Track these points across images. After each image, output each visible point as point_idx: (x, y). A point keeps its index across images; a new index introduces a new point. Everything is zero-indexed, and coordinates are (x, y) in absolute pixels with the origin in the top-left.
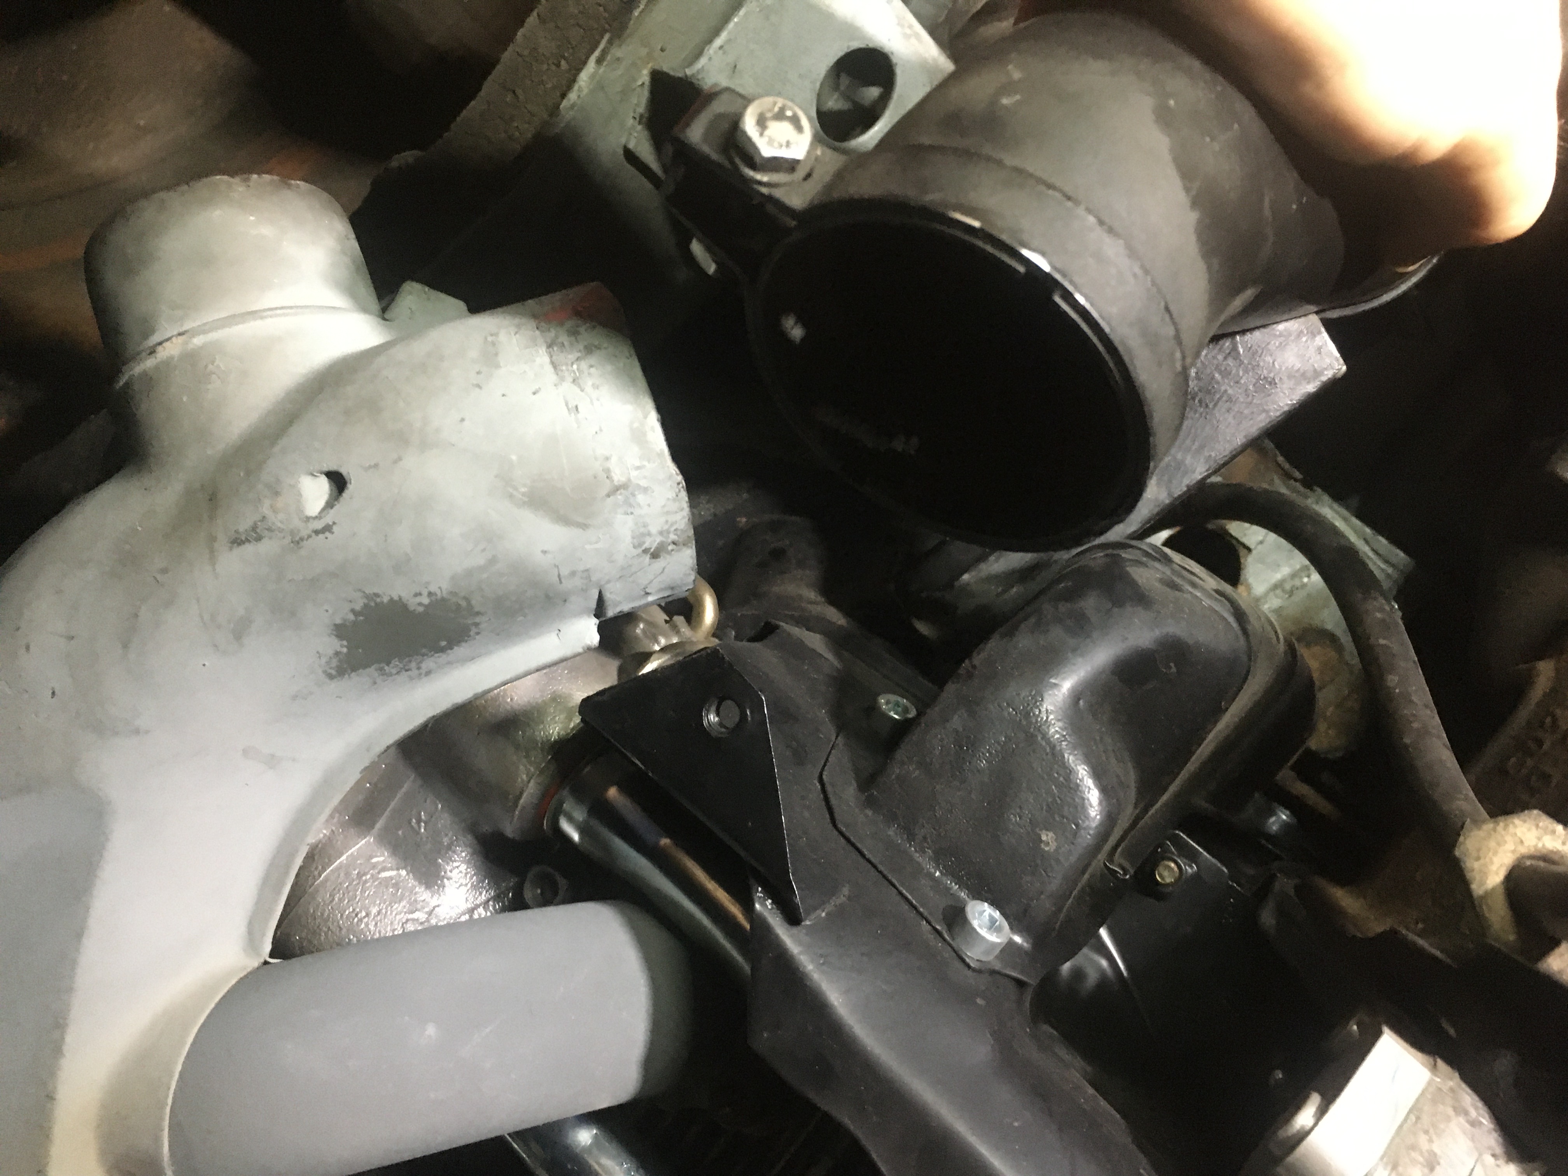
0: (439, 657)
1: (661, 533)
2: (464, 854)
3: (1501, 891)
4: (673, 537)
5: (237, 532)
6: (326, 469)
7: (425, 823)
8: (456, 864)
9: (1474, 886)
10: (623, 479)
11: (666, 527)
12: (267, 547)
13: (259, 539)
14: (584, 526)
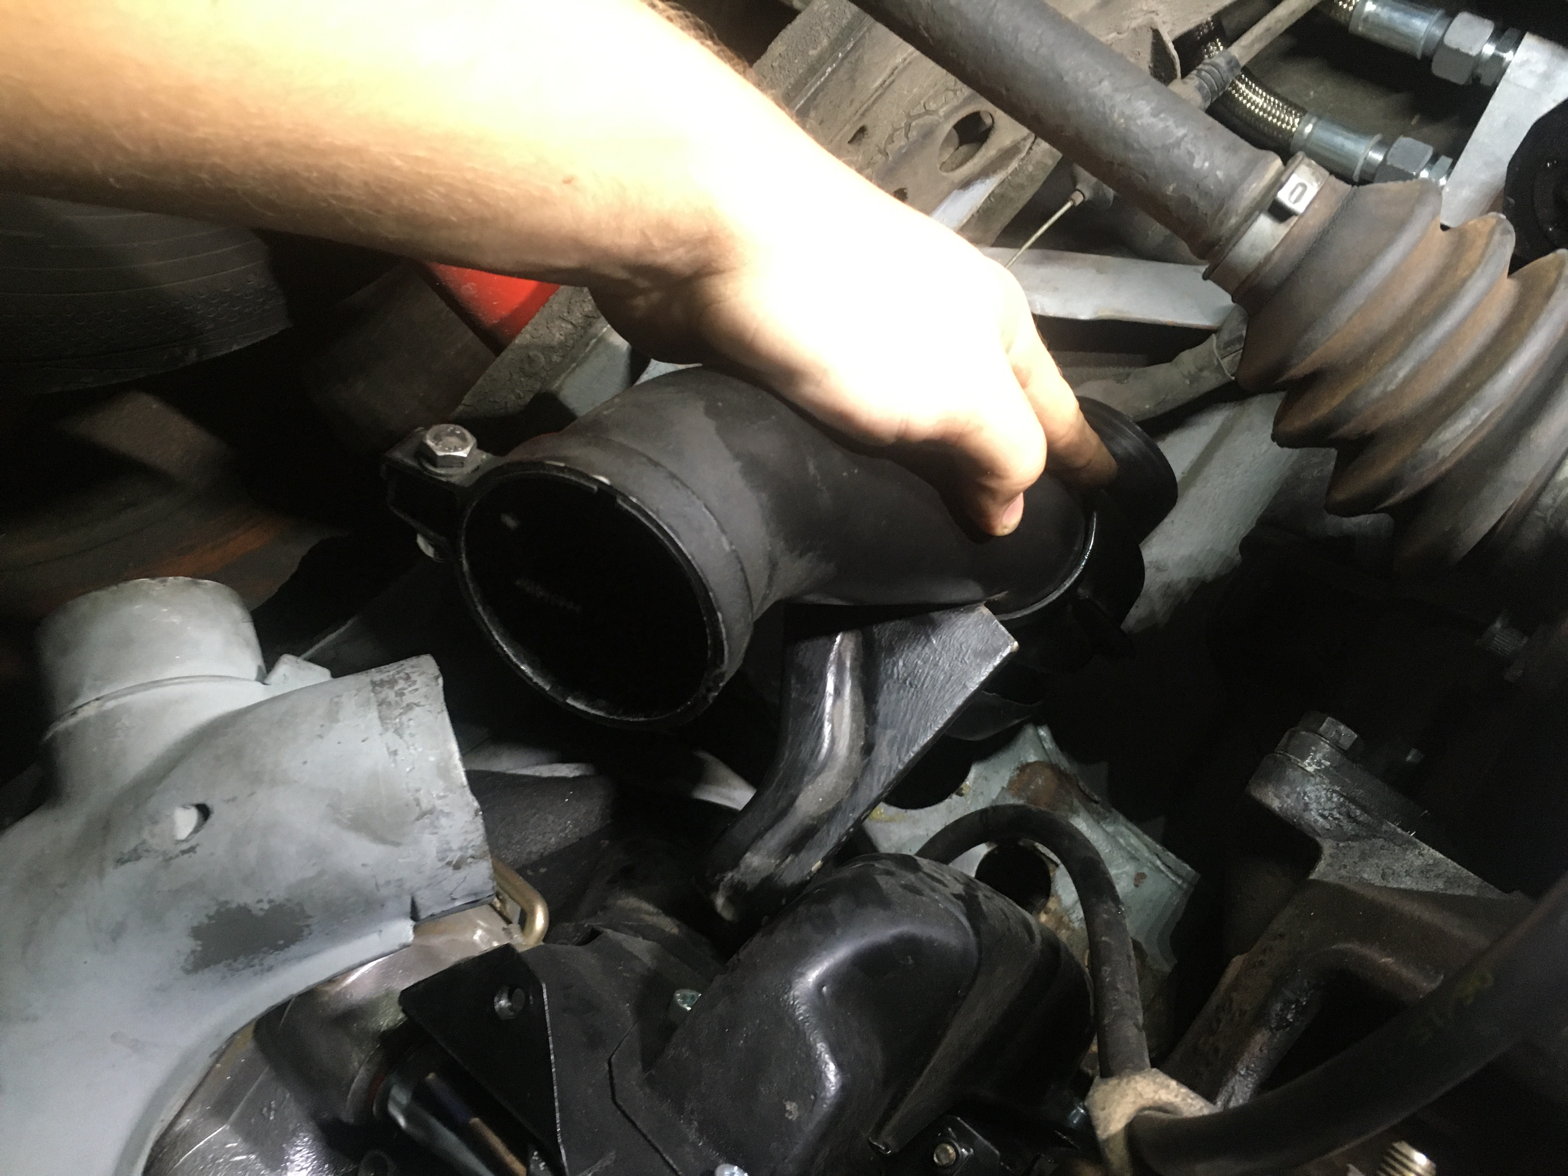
0: (277, 954)
1: (461, 849)
2: (306, 1139)
3: (1122, 1136)
4: (471, 852)
5: (122, 853)
6: (196, 802)
7: (276, 1110)
8: (299, 1149)
9: (1099, 1132)
10: (429, 807)
11: (465, 844)
12: (144, 865)
13: (138, 858)
14: (397, 844)
